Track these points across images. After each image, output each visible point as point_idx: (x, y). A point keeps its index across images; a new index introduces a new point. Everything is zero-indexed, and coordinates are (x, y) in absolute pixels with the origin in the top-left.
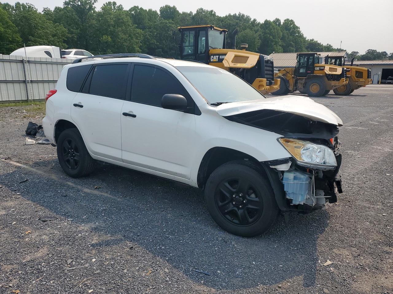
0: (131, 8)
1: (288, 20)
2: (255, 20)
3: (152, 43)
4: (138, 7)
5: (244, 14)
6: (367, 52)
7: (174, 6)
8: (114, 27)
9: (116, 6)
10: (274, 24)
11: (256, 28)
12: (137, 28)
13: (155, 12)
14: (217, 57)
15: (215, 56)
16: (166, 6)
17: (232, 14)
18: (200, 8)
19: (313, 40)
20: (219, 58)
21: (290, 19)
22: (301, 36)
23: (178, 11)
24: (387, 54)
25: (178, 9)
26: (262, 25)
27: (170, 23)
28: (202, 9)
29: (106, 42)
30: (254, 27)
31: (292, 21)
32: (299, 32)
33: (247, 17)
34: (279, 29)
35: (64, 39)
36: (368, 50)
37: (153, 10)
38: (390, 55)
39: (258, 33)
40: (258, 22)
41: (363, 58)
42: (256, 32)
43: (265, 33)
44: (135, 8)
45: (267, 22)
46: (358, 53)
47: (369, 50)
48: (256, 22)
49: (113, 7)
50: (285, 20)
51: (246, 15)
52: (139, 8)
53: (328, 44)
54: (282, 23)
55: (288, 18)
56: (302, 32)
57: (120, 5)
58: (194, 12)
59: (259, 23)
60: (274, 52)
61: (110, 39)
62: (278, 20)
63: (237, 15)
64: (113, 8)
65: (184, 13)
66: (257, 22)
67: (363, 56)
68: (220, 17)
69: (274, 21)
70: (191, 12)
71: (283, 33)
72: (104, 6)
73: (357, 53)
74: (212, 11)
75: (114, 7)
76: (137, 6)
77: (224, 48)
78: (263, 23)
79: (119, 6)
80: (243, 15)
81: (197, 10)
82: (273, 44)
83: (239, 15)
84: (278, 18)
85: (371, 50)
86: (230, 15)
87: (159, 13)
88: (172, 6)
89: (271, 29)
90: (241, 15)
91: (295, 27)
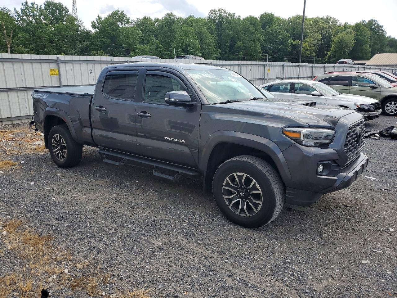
2: (346, 23)
7: (272, 13)
11: (348, 30)
16: (266, 13)
17: (320, 17)
21: (374, 20)
26: (353, 27)
29: (239, 47)
32: (382, 31)
39: (353, 35)
40: (350, 25)
42: (351, 33)
45: (357, 25)
48: (347, 25)
50: (370, 21)
51: (332, 18)
54: (367, 24)
55: (371, 19)
57: (239, 16)
63: (325, 17)
69: (361, 23)
70: (289, 18)
71: (370, 34)
83: (326, 17)
84: (363, 20)
86: (318, 18)
88: (270, 13)
89: (361, 32)
90: (329, 18)
91: (379, 27)
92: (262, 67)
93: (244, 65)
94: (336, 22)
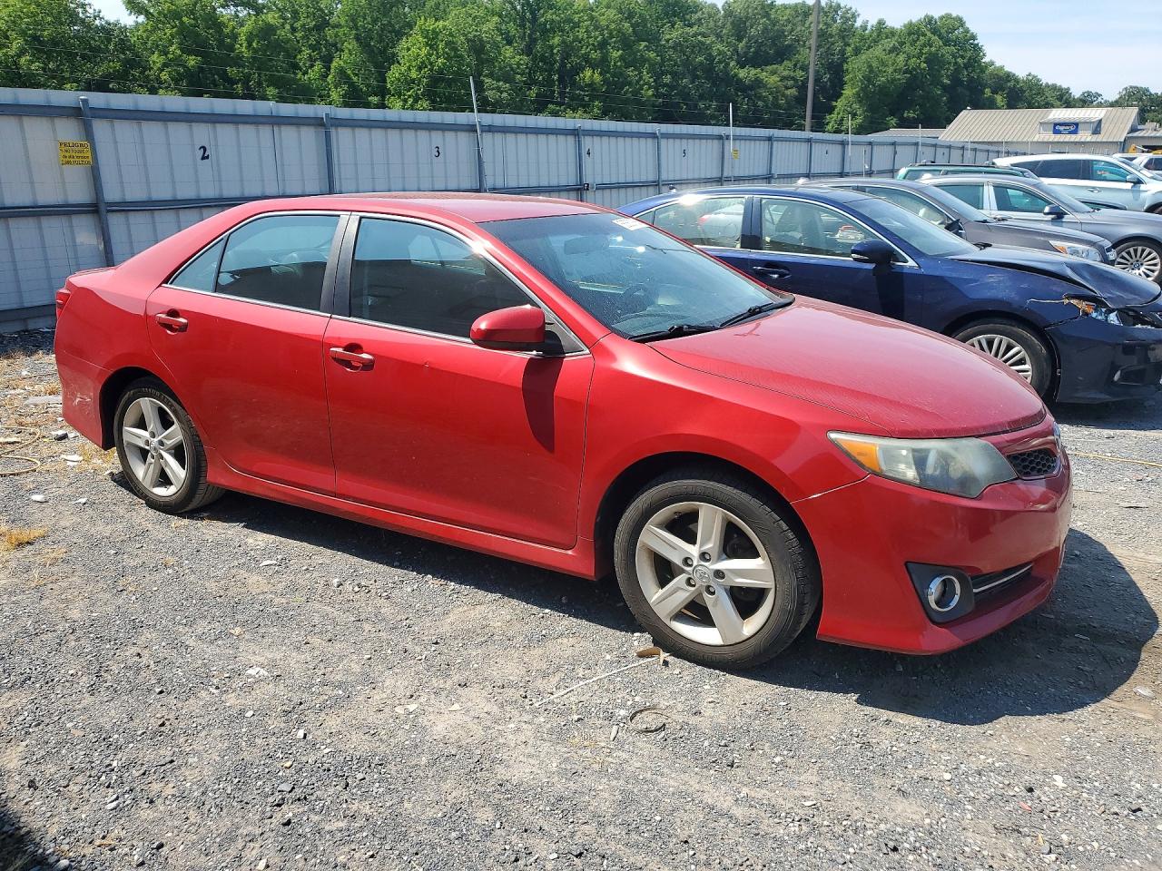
1: (949, 16)
6: (1124, 92)
21: (954, 15)
22: (981, 59)
29: (590, 85)
30: (882, 40)
31: (958, 18)
32: (976, 47)
36: (1126, 89)
40: (890, 26)
46: (1100, 95)
51: (842, 5)
53: (1029, 75)
55: (947, 12)
60: (970, 108)
80: (839, 6)
83: (826, 4)
92: (716, 142)
93: (667, 136)
94: (854, 16)
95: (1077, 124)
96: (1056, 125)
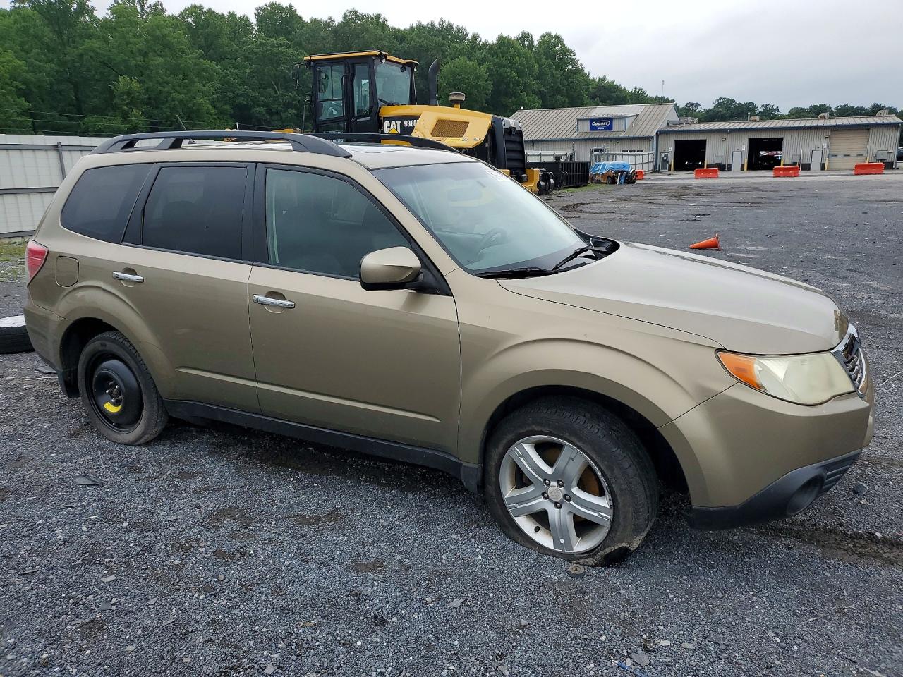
0: (185, 10)
1: (548, 35)
2: (475, 37)
3: (241, 96)
4: (200, 8)
5: (452, 22)
6: (717, 102)
7: (291, 6)
8: (145, 55)
9: (148, 4)
10: (518, 46)
11: (480, 54)
12: (202, 57)
13: (244, 19)
14: (399, 122)
15: (393, 122)
16: (272, 5)
17: (425, 23)
18: (350, 9)
19: (604, 79)
20: (402, 125)
21: (554, 34)
22: (579, 72)
23: (300, 18)
24: (756, 107)
25: (299, 13)
26: (492, 47)
27: (280, 45)
28: (355, 12)
29: (128, 93)
30: (475, 52)
31: (557, 37)
32: (573, 62)
33: (459, 30)
34: (531, 57)
35: (16, 87)
36: (718, 100)
37: (239, 14)
38: (762, 110)
39: (486, 65)
40: (483, 41)
41: (710, 116)
42: (482, 62)
43: (501, 66)
44: (195, 10)
45: (503, 41)
46: (699, 105)
47: (721, 98)
48: (478, 40)
49: (138, 7)
50: (543, 36)
51: (455, 26)
52: (205, 9)
54: (536, 43)
55: (549, 31)
56: (579, 63)
58: (338, 19)
59: (486, 42)
60: (522, 108)
61: (135, 85)
62: (526, 36)
63: (436, 24)
64: (139, 10)
65: (315, 22)
66: (480, 41)
67: (708, 112)
68: (399, 31)
69: (518, 39)
70: (330, 19)
71: (540, 66)
72: (116, 5)
73: (697, 105)
74: (378, 16)
75: (142, 8)
76: (198, 4)
77: (412, 102)
78: (495, 42)
79: (155, 5)
80: (450, 26)
81: (345, 15)
82: (520, 89)
83: (440, 24)
84: (527, 30)
85: (725, 99)
86: (420, 26)
87: (253, 21)
88: (285, 4)
89: (513, 57)
90: (445, 25)
91: (566, 52)
95: (611, 120)
96: (592, 121)
